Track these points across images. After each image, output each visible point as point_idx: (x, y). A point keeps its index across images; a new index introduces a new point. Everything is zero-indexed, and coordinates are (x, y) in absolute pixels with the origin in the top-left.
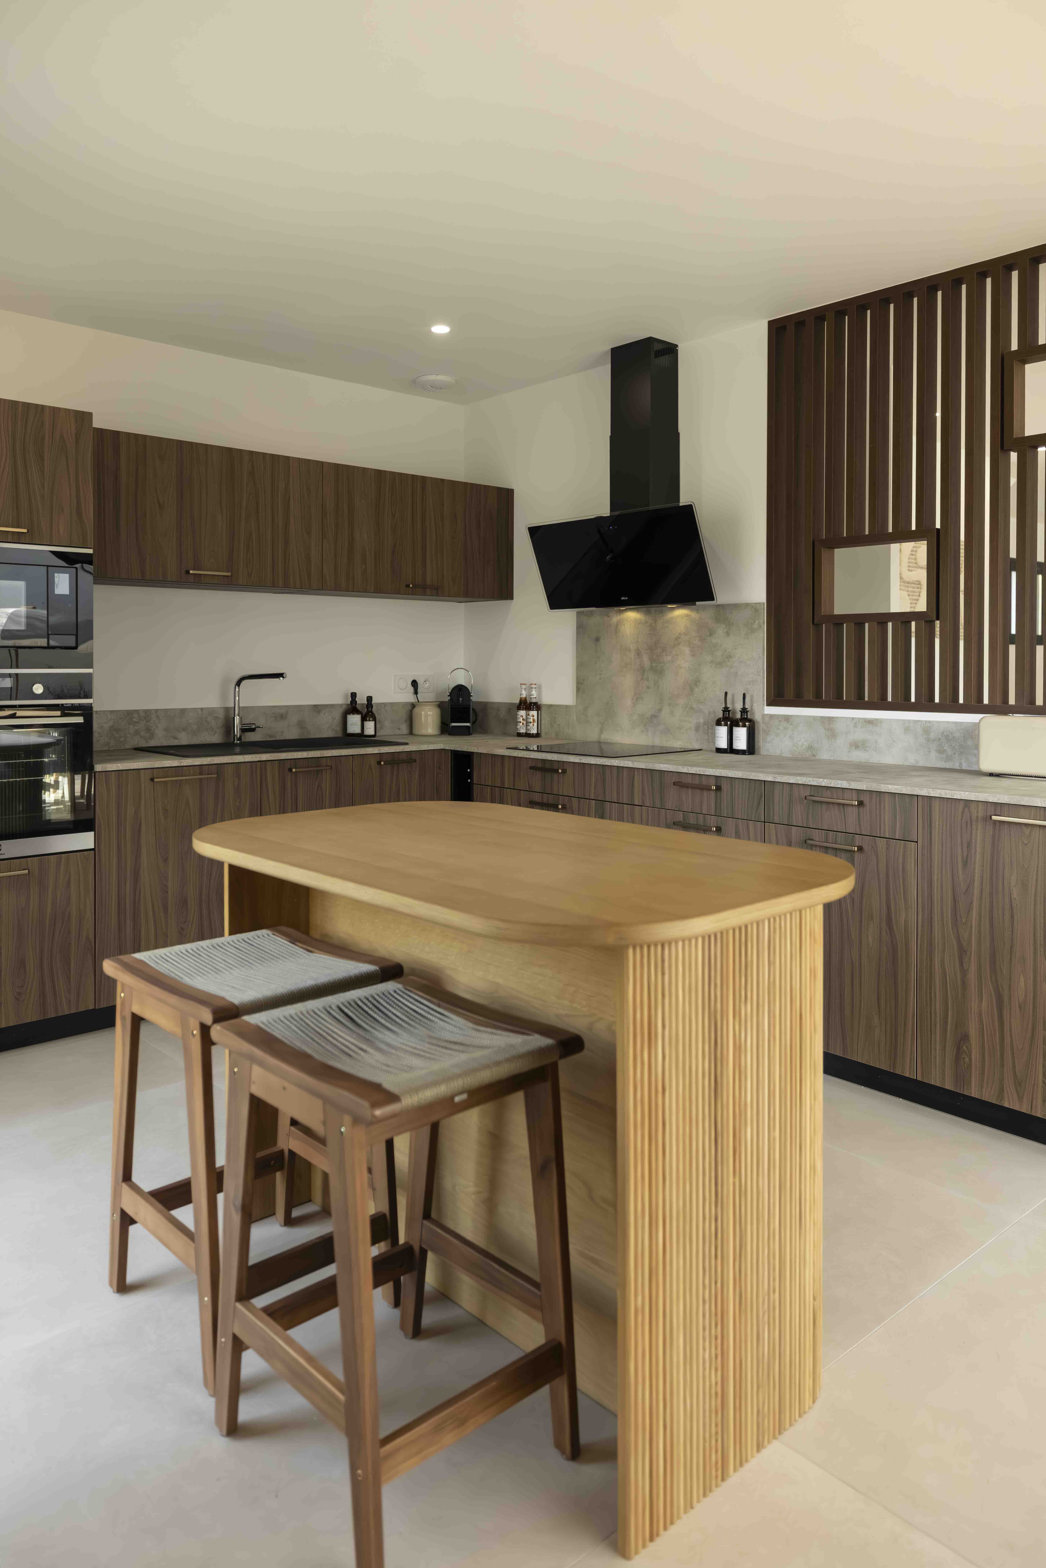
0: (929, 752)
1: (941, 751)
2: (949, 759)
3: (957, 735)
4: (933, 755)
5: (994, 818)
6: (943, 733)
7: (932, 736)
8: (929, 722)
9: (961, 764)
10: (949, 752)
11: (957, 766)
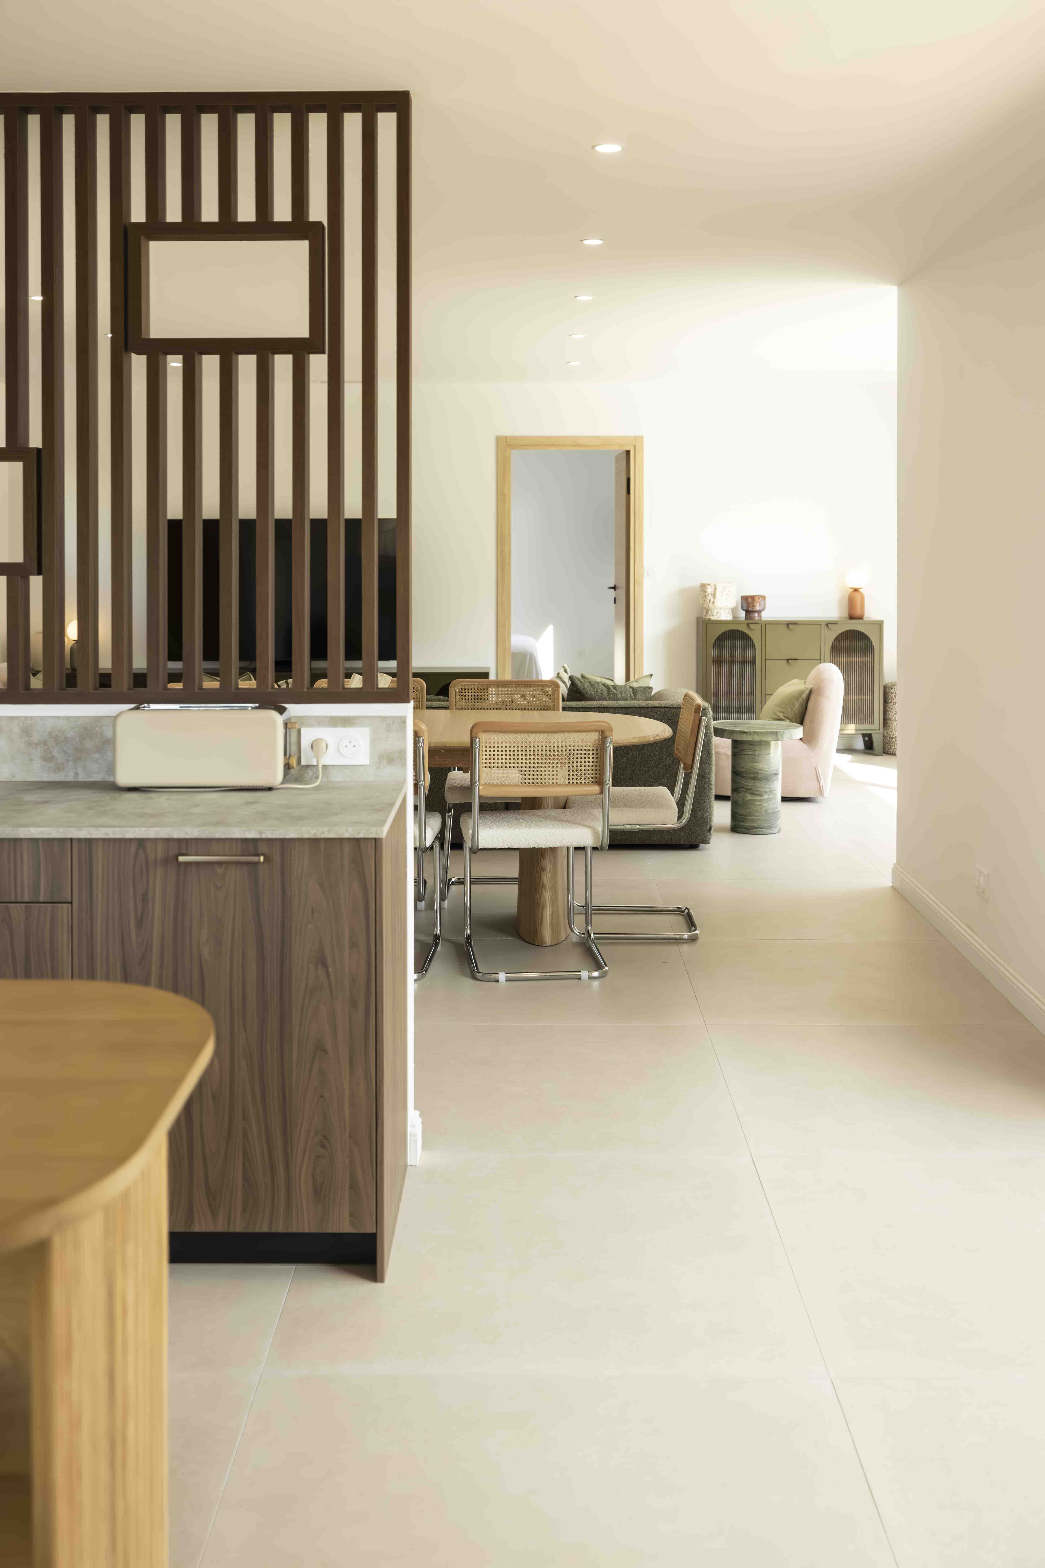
0: (31, 760)
1: (48, 758)
2: (59, 768)
3: (70, 734)
4: (37, 763)
5: (181, 859)
6: (50, 733)
7: (35, 738)
8: (31, 718)
9: (76, 774)
10: (60, 758)
11: (71, 778)
